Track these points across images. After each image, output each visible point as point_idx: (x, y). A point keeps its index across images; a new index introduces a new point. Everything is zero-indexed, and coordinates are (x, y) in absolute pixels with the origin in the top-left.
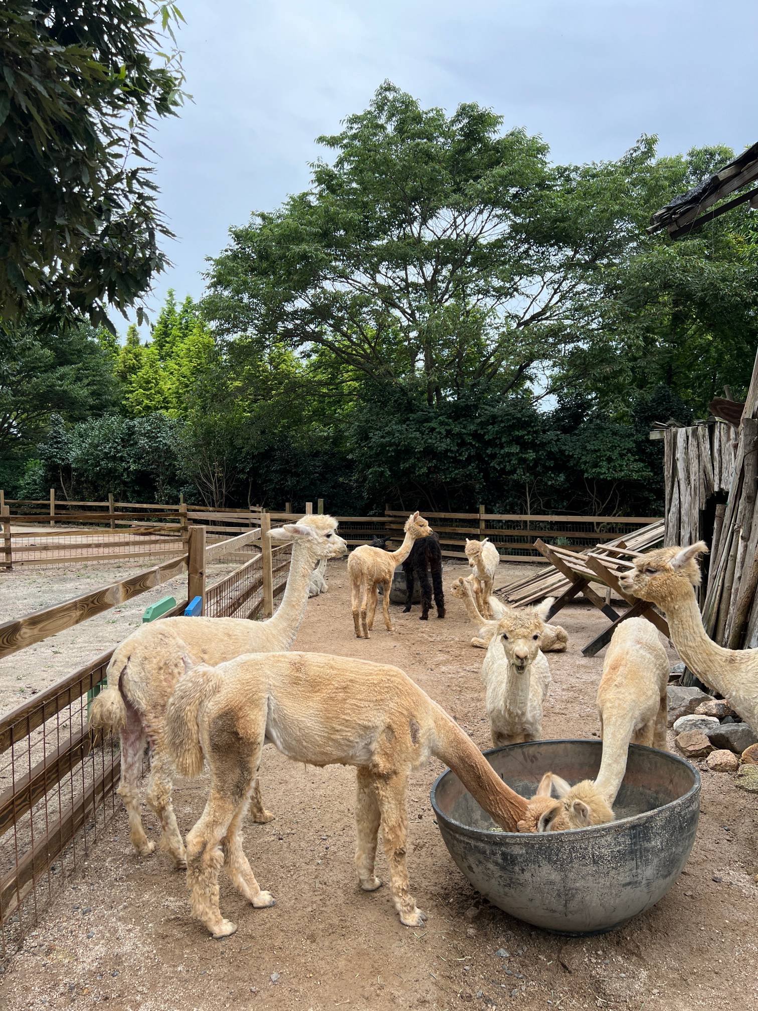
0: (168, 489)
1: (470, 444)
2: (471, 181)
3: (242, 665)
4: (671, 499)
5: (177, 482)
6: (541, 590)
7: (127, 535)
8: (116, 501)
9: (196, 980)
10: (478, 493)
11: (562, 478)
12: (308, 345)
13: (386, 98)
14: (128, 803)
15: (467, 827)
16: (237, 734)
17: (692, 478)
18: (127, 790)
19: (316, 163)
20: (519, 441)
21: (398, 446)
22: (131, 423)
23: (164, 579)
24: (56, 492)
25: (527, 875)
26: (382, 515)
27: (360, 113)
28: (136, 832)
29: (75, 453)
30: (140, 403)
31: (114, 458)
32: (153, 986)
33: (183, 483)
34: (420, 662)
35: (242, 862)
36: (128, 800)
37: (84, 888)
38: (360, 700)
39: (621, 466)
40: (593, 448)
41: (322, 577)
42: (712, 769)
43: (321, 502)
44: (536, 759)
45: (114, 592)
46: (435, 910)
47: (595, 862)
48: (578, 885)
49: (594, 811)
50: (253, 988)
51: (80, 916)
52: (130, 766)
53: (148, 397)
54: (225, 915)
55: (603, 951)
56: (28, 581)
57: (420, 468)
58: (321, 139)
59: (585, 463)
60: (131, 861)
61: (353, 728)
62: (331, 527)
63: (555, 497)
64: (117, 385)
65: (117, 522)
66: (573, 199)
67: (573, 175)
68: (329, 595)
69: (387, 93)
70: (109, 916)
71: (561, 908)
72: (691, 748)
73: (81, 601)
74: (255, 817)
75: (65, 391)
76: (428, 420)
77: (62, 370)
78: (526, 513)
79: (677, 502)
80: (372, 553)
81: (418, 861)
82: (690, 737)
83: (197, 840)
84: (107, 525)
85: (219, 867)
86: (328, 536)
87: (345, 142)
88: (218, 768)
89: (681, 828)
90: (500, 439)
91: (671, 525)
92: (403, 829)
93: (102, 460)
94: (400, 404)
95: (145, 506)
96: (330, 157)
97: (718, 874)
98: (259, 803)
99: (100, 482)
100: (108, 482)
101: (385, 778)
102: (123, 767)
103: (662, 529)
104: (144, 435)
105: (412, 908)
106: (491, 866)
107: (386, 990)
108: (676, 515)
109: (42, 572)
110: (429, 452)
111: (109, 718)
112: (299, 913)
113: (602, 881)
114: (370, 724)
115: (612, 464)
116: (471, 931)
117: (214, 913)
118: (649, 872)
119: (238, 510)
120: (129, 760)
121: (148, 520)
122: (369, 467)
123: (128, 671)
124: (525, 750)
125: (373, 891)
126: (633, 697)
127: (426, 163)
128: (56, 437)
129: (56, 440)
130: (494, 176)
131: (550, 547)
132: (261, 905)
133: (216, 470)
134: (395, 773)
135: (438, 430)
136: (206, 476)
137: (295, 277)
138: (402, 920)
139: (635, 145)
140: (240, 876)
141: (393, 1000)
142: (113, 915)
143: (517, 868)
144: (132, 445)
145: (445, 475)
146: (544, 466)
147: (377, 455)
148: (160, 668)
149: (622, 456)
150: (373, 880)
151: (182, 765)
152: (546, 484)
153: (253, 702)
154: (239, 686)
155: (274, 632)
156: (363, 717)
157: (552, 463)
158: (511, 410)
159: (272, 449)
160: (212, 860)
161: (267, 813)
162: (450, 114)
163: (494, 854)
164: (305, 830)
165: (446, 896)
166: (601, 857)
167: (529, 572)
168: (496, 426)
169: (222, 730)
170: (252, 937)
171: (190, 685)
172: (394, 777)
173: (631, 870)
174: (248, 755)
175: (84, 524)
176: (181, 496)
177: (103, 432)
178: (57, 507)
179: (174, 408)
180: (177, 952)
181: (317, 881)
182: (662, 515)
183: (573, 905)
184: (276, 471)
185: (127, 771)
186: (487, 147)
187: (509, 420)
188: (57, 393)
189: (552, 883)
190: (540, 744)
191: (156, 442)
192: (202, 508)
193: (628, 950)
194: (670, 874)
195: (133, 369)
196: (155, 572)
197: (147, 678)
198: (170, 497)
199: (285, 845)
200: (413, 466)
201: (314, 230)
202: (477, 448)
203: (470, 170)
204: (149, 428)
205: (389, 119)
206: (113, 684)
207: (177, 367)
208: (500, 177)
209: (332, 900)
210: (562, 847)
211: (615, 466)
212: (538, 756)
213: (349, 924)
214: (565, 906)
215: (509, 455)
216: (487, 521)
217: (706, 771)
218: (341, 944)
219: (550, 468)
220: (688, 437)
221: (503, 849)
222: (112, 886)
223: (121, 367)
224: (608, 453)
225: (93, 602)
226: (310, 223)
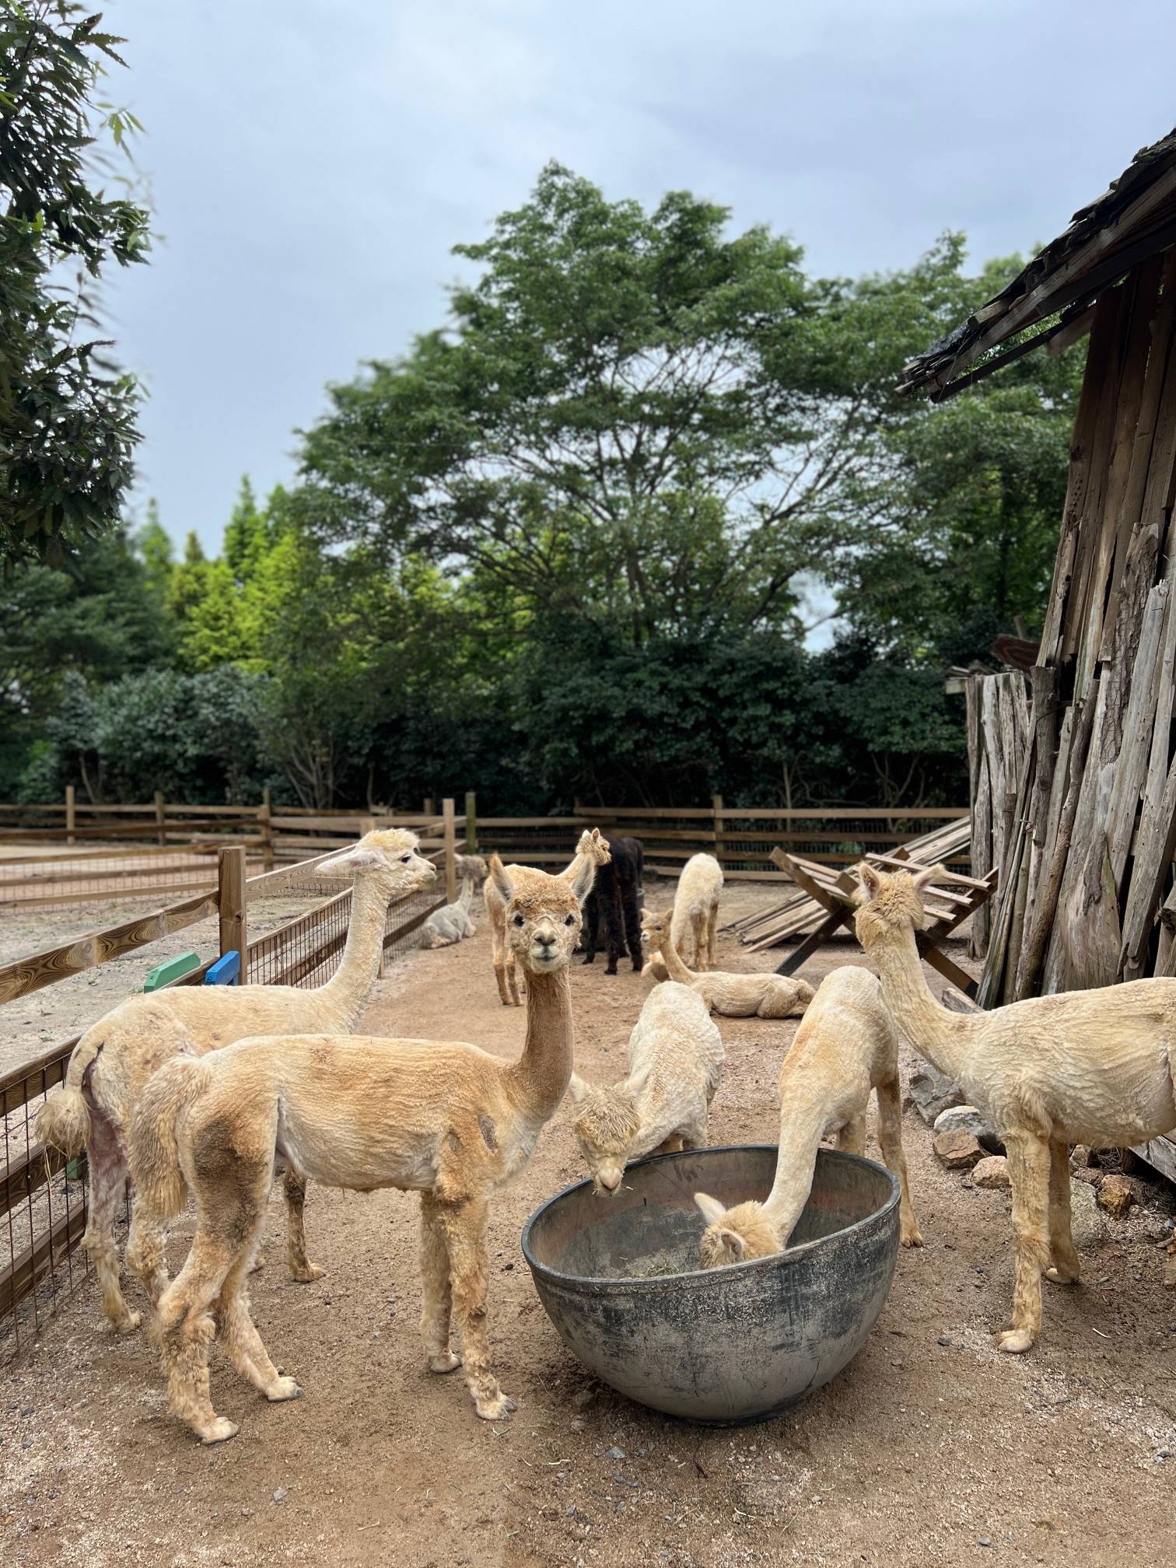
0: (246, 783)
1: (698, 703)
2: (683, 308)
3: (241, 1053)
4: (977, 783)
5: (260, 771)
6: (792, 924)
7: (184, 856)
8: (168, 802)
9: (167, 1501)
10: (712, 778)
11: (836, 751)
12: (456, 559)
13: (553, 185)
14: (98, 1258)
15: (558, 1274)
16: (233, 1151)
17: (1006, 750)
18: (97, 1239)
19: (453, 284)
20: (769, 697)
21: (587, 708)
22: (188, 683)
23: (173, 927)
24: (76, 791)
25: (638, 1339)
26: (570, 814)
27: (516, 208)
28: (110, 1301)
29: (102, 732)
30: (204, 651)
31: (162, 738)
32: (105, 1511)
33: (268, 772)
34: (590, 1039)
35: (249, 1336)
36: (99, 1253)
37: (29, 1381)
38: (409, 1096)
39: (923, 731)
40: (879, 705)
41: (465, 914)
42: (978, 1184)
43: (470, 798)
44: (696, 1176)
45: (83, 949)
46: (531, 1396)
47: (730, 1317)
48: (708, 1350)
49: (752, 1245)
50: (245, 1511)
51: (17, 1418)
52: (102, 1205)
53: (218, 641)
54: (220, 1411)
55: (759, 1446)
56: (21, 931)
57: (623, 741)
58: (458, 249)
59: (870, 728)
60: (103, 1341)
61: (400, 1137)
62: (408, 846)
63: (828, 781)
64: (170, 624)
65: (170, 835)
66: (839, 331)
67: (844, 292)
68: (475, 941)
69: (555, 179)
70: (59, 1418)
71: (688, 1384)
72: (952, 1156)
73: (23, 965)
74: (295, 1272)
75: (88, 637)
76: (633, 668)
77: (85, 603)
78: (785, 807)
79: (986, 787)
80: (521, 877)
81: (521, 1329)
82: (952, 1138)
83: (175, 1303)
84: (155, 841)
85: (207, 1341)
86: (405, 860)
87: (494, 252)
88: (206, 1201)
89: (859, 1265)
90: (741, 694)
91: (978, 821)
92: (482, 1280)
93: (145, 740)
94: (591, 645)
95: (211, 809)
96: (473, 274)
97: (947, 1334)
98: (301, 1252)
99: (143, 775)
100: (155, 774)
101: (454, 1206)
102: (92, 1207)
103: (968, 829)
104: (208, 701)
105: (494, 1394)
106: (591, 1328)
107: (436, 1507)
108: (985, 807)
109: (46, 917)
110: (635, 717)
111: (63, 1132)
112: (334, 1407)
113: (741, 1343)
114: (424, 1131)
115: (909, 729)
116: (576, 1425)
117: (201, 1408)
118: (810, 1328)
119: (352, 812)
120: (102, 1195)
121: (217, 831)
122: (547, 742)
123: (99, 1065)
124: (679, 1163)
125: (447, 1373)
126: (823, 1083)
127: (617, 281)
128: (73, 708)
129: (73, 713)
130: (717, 300)
131: (794, 859)
132: (278, 1396)
133: (318, 752)
134: (468, 1198)
135: (647, 684)
136: (304, 762)
137: (421, 460)
138: (479, 1411)
139: (933, 246)
140: (246, 1355)
141: (442, 1520)
142: (64, 1417)
143: (624, 1330)
144: (190, 717)
145: (661, 751)
146: (809, 735)
147: (558, 722)
148: (147, 1062)
149: (923, 716)
150: (447, 1358)
151: (154, 1200)
152: (812, 762)
153: (257, 1106)
154: (235, 1084)
155: (328, 1004)
156: (413, 1120)
157: (820, 730)
158: (756, 651)
159: (403, 718)
160: (196, 1331)
161: (314, 1267)
162: (650, 208)
163: (594, 1310)
164: (367, 1290)
165: (550, 1378)
166: (738, 1310)
167: (776, 897)
168: (735, 675)
169: (211, 1147)
170: (258, 1442)
171: (165, 1084)
172: (467, 1204)
173: (783, 1327)
174: (251, 1181)
175: (120, 840)
176: (266, 794)
177: (145, 698)
178: (79, 815)
179: (257, 657)
180: (147, 1464)
181: (369, 1361)
182: (967, 805)
183: (705, 1379)
184: (409, 752)
185: (98, 1211)
186: (709, 256)
187: (752, 667)
188: (77, 640)
189: (672, 1348)
190: (701, 1153)
191: (226, 712)
192: (298, 810)
193: (793, 1443)
194: (844, 1331)
195: (194, 599)
196: (157, 917)
197: (127, 1076)
198: (250, 795)
199: (333, 1312)
200: (612, 739)
201: (448, 387)
202: (709, 710)
203: (685, 290)
204: (215, 690)
205: (560, 215)
206: (73, 1084)
207: (260, 594)
208: (727, 299)
209: (384, 1388)
210: (684, 1296)
211: (913, 733)
212: (698, 1171)
213: (400, 1419)
214: (694, 1380)
215: (755, 719)
216: (726, 820)
217: (970, 1188)
218: (384, 1447)
219: (816, 738)
220: (998, 689)
221: (604, 1302)
222: (70, 1376)
223: (176, 597)
224: (903, 713)
225: (45, 966)
226: (442, 377)
